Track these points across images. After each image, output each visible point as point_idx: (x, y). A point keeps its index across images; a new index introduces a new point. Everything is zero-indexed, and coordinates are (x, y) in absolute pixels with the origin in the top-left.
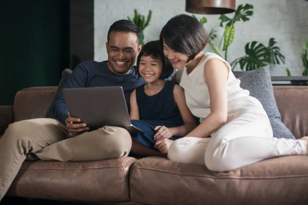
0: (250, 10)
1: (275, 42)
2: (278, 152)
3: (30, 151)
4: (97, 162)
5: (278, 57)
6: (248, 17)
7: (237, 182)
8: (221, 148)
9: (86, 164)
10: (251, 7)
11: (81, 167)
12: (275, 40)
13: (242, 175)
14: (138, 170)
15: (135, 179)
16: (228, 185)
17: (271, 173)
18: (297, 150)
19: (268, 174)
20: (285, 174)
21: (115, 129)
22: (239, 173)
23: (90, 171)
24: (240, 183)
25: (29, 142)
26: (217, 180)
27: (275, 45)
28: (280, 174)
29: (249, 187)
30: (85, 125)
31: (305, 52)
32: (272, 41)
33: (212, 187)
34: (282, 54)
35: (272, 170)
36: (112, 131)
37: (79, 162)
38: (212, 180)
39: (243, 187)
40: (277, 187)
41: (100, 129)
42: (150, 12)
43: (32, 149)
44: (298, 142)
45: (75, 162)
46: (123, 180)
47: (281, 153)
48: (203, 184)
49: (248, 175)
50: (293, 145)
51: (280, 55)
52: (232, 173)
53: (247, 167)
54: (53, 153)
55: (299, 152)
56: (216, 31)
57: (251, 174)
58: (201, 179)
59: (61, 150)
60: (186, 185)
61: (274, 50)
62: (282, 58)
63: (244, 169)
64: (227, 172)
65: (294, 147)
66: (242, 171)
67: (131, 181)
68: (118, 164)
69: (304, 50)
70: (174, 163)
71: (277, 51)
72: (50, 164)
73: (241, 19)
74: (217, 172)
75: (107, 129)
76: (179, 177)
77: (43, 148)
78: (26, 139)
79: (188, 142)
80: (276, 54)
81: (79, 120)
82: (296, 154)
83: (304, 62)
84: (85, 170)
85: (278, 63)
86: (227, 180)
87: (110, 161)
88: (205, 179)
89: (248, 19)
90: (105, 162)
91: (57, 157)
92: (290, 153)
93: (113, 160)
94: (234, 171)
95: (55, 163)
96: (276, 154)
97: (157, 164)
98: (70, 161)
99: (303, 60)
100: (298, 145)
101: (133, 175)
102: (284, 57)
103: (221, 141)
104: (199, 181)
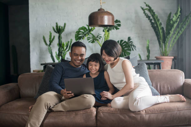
0: (119, 23)
1: (131, 39)
2: (159, 102)
3: (49, 107)
4: (81, 111)
5: (132, 46)
6: (118, 27)
7: (144, 115)
8: (137, 102)
9: (76, 112)
10: (119, 22)
11: (74, 113)
12: (131, 38)
13: (146, 112)
14: (101, 113)
15: (100, 117)
16: (141, 117)
17: (157, 111)
18: (166, 100)
19: (156, 111)
20: (163, 111)
21: (89, 95)
22: (144, 111)
23: (79, 115)
24: (146, 116)
25: (50, 104)
26: (136, 115)
27: (131, 40)
28: (161, 111)
29: (149, 117)
30: (73, 94)
31: (148, 45)
32: (129, 39)
33: (134, 118)
34: (134, 45)
35: (157, 109)
36: (87, 96)
37: (73, 111)
38: (134, 115)
39: (146, 117)
40: (161, 116)
41: (81, 96)
42: (65, 24)
43: (50, 106)
44: (165, 97)
45: (71, 111)
46: (94, 118)
47: (160, 102)
48: (130, 117)
49: (148, 112)
50: (164, 98)
51: (134, 46)
52: (142, 112)
53: (147, 108)
54: (60, 108)
55: (167, 101)
56: (101, 34)
57: (149, 112)
58: (129, 115)
59: (63, 106)
60: (123, 118)
61: (130, 43)
62: (134, 47)
63: (146, 110)
64: (139, 111)
65: (164, 99)
66: (145, 111)
67: (98, 118)
68: (91, 111)
69: (147, 44)
70: (116, 109)
71: (132, 44)
72: (59, 113)
73: (115, 28)
74: (135, 112)
75: (85, 95)
76: (119, 115)
77: (54, 106)
78: (49, 102)
79: (120, 100)
80: (131, 45)
81: (71, 92)
82: (165, 102)
83: (148, 50)
84: (76, 115)
85: (133, 50)
86: (140, 115)
87: (87, 110)
88: (131, 115)
89: (119, 29)
90: (85, 110)
91: (62, 109)
92: (163, 102)
93: (88, 109)
94: (142, 111)
95: (61, 112)
96: (158, 102)
97: (109, 110)
98: (68, 111)
99: (147, 49)
100: (166, 98)
101: (98, 115)
102: (135, 47)
103: (136, 99)
104: (128, 116)
